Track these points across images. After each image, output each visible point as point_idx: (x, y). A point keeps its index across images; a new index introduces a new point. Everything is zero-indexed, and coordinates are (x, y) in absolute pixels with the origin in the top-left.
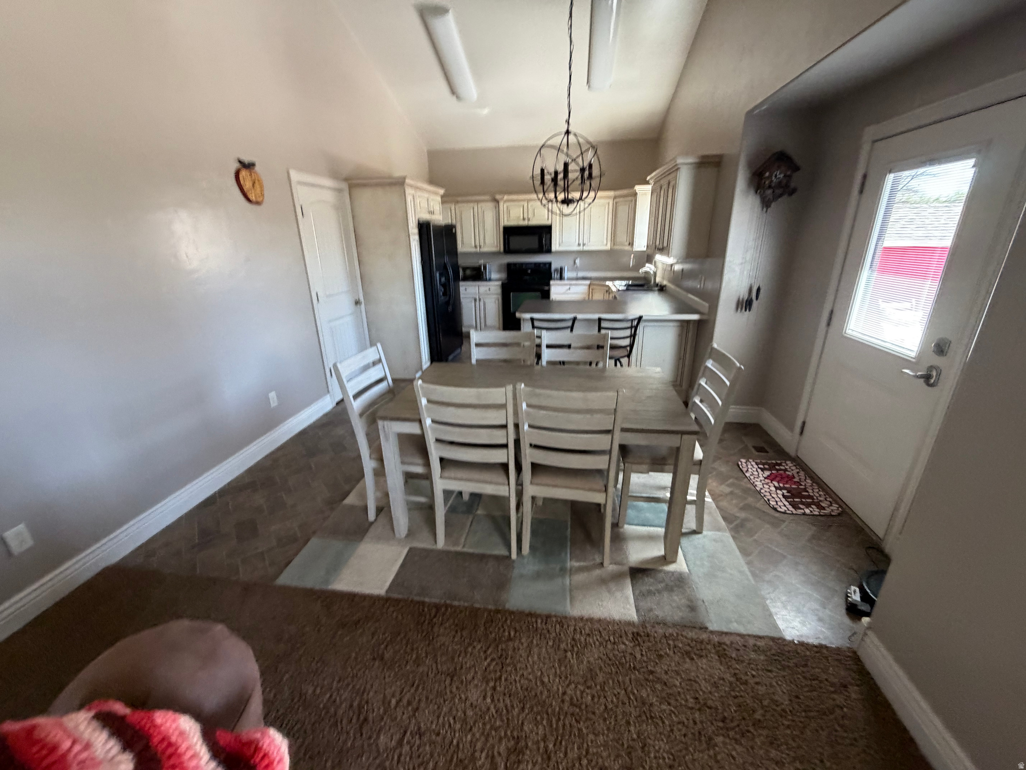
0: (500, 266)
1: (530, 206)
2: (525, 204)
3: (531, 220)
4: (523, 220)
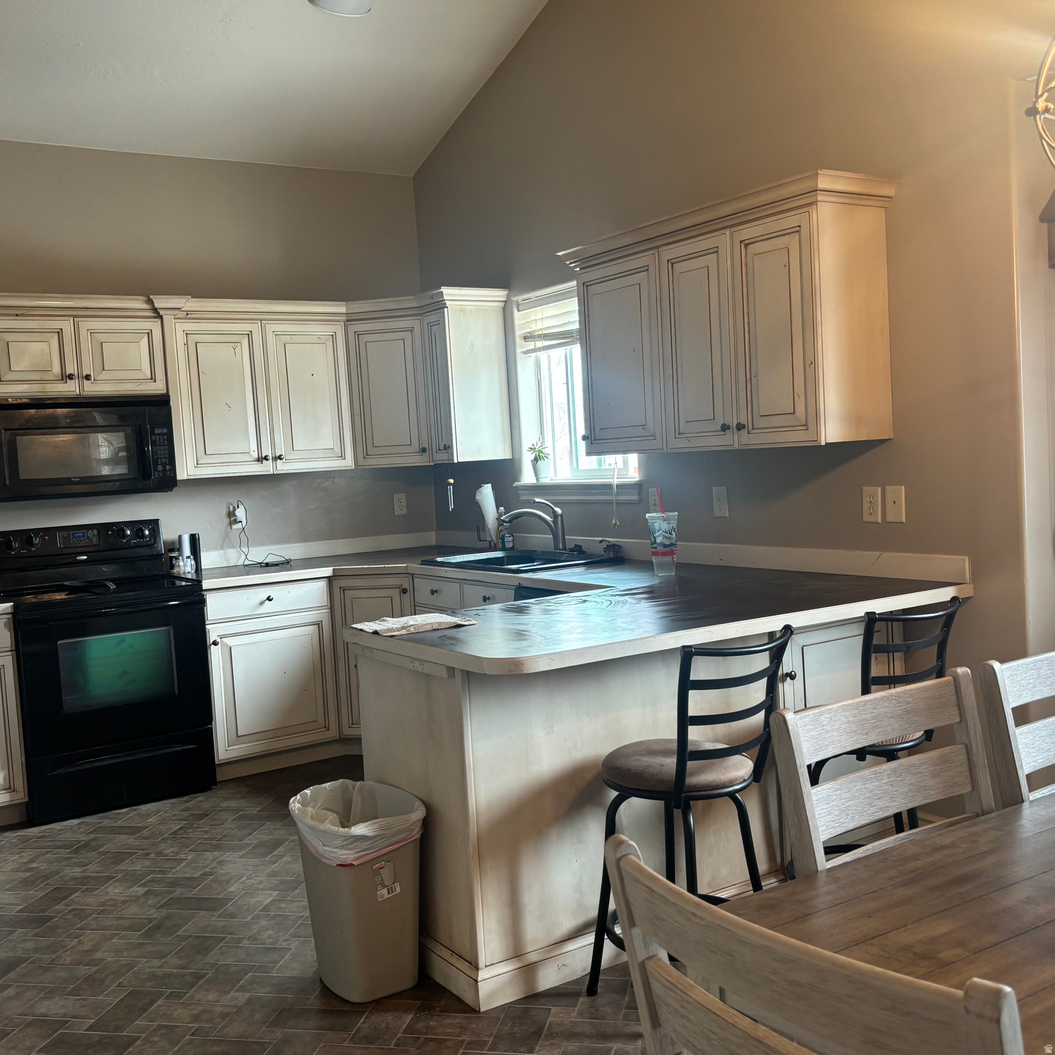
1: (84, 333)
2: (67, 326)
3: (94, 380)
4: (62, 380)
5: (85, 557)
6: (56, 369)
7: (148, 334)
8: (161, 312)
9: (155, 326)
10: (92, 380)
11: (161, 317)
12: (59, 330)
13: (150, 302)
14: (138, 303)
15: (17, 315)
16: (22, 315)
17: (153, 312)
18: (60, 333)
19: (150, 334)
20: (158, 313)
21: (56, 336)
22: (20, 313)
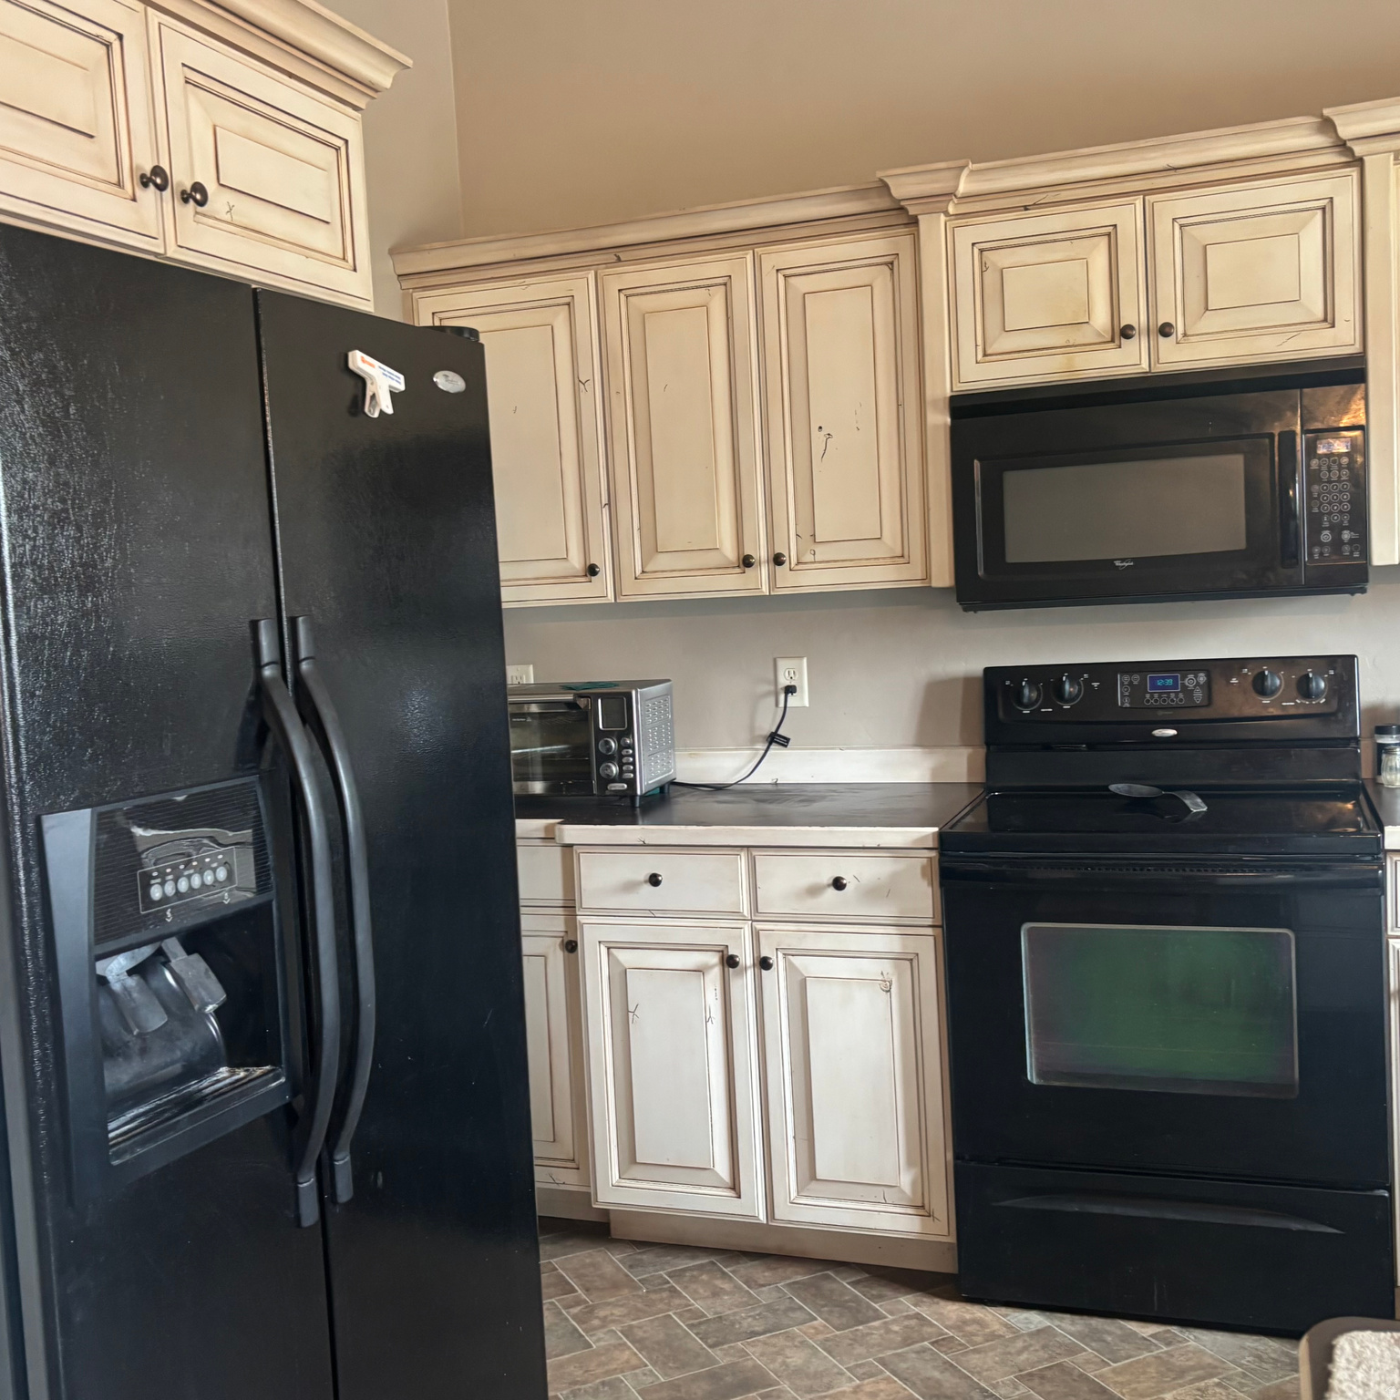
0: (935, 692)
1: (1163, 227)
2: (1127, 216)
3: (1185, 335)
4: (1113, 341)
5: (1172, 732)
6: (1101, 318)
7: (1324, 209)
8: (1359, 149)
9: (1342, 188)
10: (1180, 336)
11: (1359, 162)
12: (1110, 229)
13: (1327, 125)
14: (1298, 136)
15: (1026, 208)
16: (1036, 205)
17: (1341, 153)
18: (1111, 235)
19: (1327, 211)
20: (1351, 151)
21: (1104, 241)
22: (1029, 201)
